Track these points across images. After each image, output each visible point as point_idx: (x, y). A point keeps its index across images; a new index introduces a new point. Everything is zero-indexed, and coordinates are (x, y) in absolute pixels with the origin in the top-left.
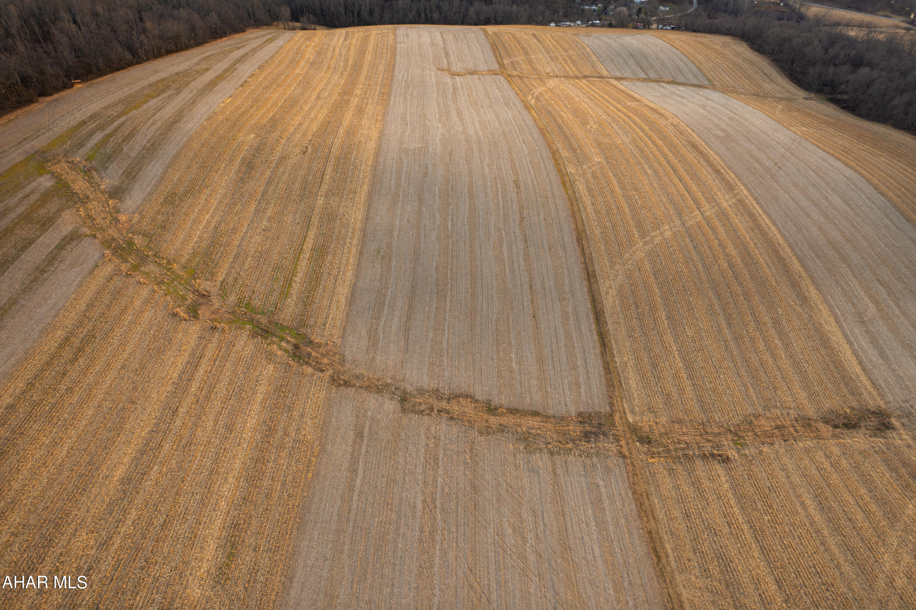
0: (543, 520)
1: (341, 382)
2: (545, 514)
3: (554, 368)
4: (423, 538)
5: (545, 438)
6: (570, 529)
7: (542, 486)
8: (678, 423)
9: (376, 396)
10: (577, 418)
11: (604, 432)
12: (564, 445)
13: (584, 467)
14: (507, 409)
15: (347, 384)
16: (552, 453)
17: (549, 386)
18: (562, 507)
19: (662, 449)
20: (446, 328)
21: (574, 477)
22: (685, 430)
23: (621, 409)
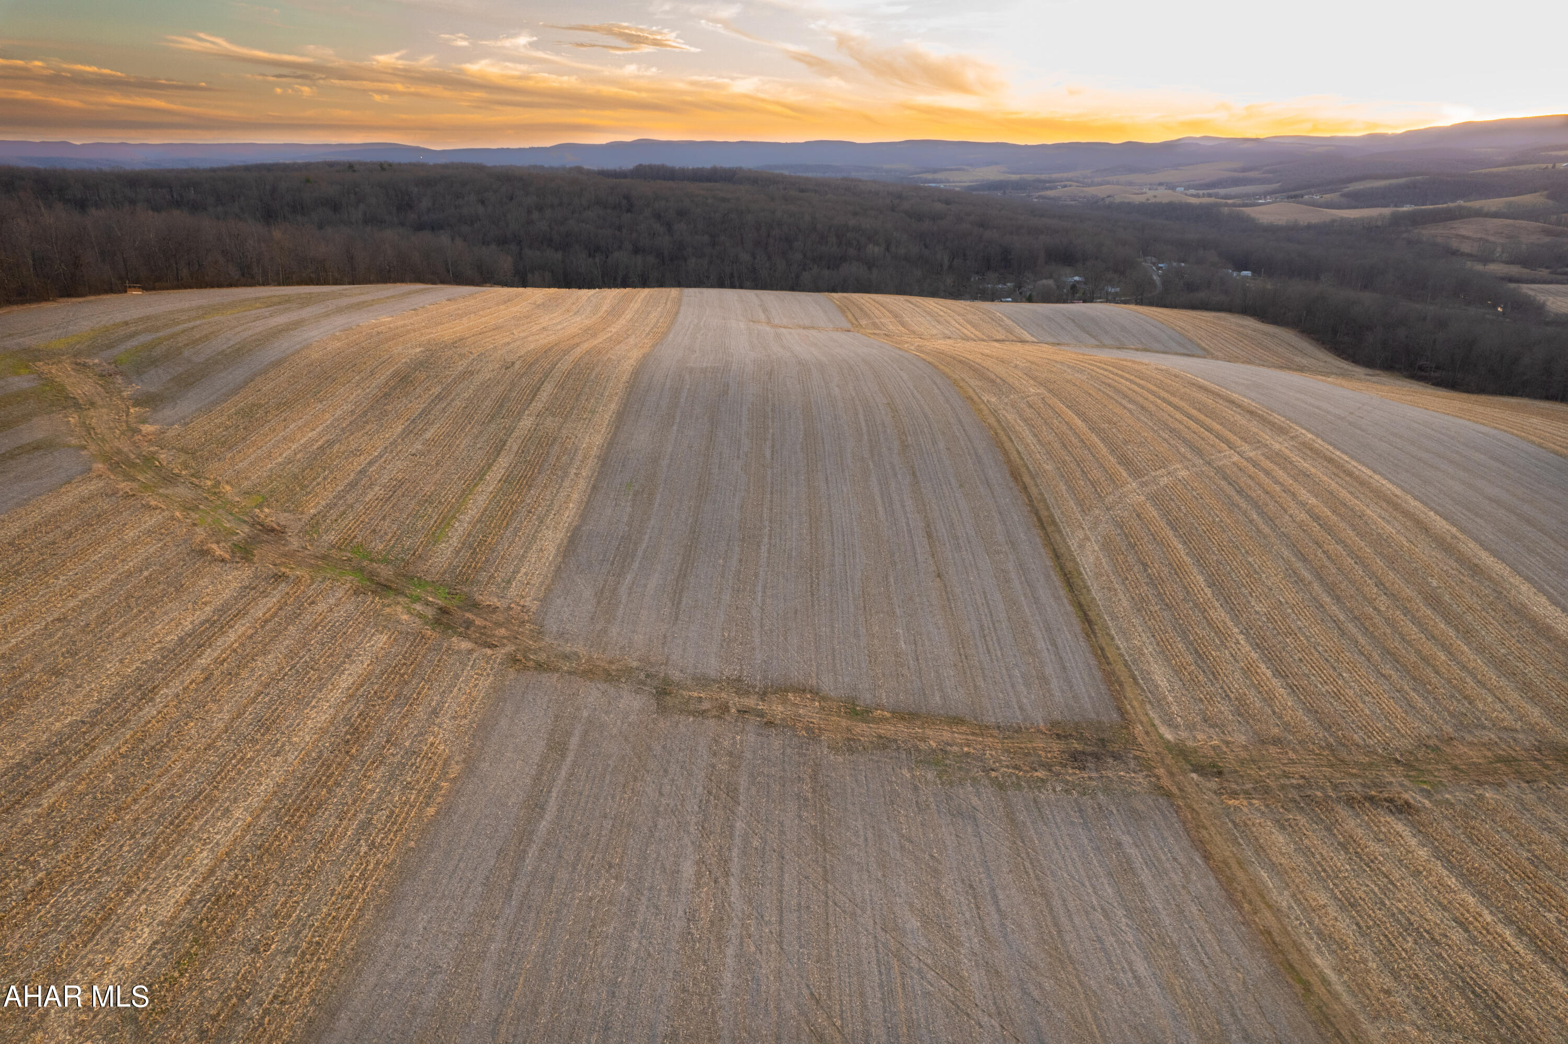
0: (996, 902)
1: (531, 664)
2: (998, 891)
3: (989, 652)
4: (694, 931)
5: (981, 761)
6: (1064, 920)
7: (985, 840)
8: (1273, 744)
9: (603, 686)
10: (1050, 730)
11: (1113, 752)
12: (1028, 772)
13: (1081, 811)
14: (893, 712)
15: (540, 667)
16: (1001, 787)
17: (981, 679)
18: (1038, 880)
19: (1251, 785)
20: (759, 588)
21: (1058, 828)
22: (1291, 755)
23: (1144, 719)
